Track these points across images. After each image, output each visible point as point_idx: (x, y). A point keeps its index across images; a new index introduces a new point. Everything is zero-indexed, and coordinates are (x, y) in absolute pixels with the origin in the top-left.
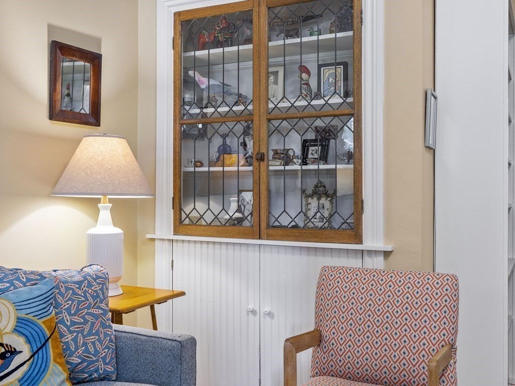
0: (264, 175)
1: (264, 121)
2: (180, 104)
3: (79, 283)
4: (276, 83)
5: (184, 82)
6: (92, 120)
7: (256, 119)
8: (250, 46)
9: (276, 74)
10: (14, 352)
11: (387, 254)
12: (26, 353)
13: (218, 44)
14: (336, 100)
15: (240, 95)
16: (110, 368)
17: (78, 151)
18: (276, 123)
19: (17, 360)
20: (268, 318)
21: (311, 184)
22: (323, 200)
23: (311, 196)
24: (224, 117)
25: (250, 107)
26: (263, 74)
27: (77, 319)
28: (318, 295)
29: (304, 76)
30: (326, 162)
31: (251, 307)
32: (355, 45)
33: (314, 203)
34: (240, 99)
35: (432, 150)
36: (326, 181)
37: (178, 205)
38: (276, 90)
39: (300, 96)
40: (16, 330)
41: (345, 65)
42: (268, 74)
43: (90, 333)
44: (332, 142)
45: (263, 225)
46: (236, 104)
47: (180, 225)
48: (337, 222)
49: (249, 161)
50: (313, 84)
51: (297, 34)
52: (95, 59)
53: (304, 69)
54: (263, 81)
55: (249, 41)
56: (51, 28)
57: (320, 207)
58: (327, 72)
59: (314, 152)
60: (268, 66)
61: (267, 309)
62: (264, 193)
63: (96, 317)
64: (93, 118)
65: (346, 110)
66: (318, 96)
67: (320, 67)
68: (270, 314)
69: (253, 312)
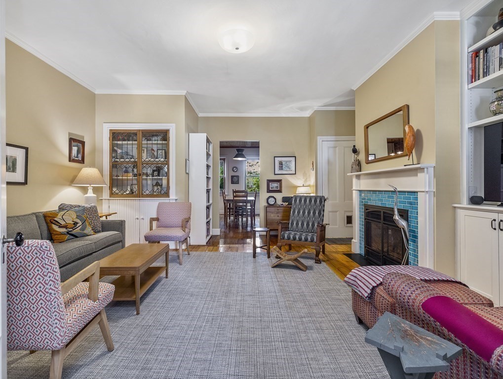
0: (141, 179)
1: (141, 164)
2: (112, 157)
3: (90, 208)
4: (144, 153)
5: (113, 150)
6: (82, 162)
7: (138, 163)
8: (136, 142)
9: (144, 150)
10: (77, 223)
11: (176, 200)
12: (80, 223)
13: (125, 140)
14: (162, 160)
15: (132, 156)
16: (100, 229)
17: (81, 171)
18: (145, 165)
19: (78, 225)
20: (142, 220)
21: (155, 182)
22: (158, 187)
23: (155, 186)
24: (128, 163)
25: (136, 160)
26: (141, 151)
27: (91, 216)
28: (158, 209)
29: (153, 152)
30: (159, 176)
31: (137, 217)
32: (168, 145)
33: (156, 188)
34: (132, 157)
35: (188, 174)
36: (159, 182)
37: (111, 188)
38: (144, 155)
39: (152, 158)
40: (77, 218)
41: (165, 150)
42: (142, 150)
43: (95, 220)
44: (161, 171)
45: (141, 194)
46: (131, 159)
47: (112, 194)
48: (163, 192)
49: (135, 175)
50: (155, 154)
51: (150, 140)
52: (83, 143)
53: (152, 150)
54: (141, 153)
55: (136, 141)
56: (70, 134)
57: (158, 189)
58: (160, 152)
59: (156, 173)
60: (142, 147)
61: (142, 217)
62: (141, 185)
63: (96, 216)
64: (82, 161)
65: (165, 162)
66: (157, 158)
67: (158, 150)
68: (143, 219)
69: (138, 219)
